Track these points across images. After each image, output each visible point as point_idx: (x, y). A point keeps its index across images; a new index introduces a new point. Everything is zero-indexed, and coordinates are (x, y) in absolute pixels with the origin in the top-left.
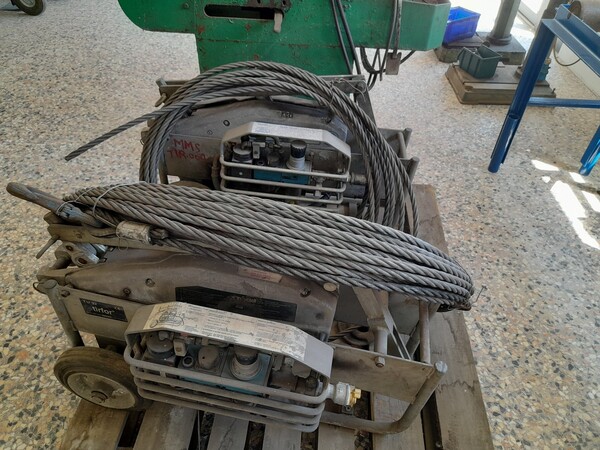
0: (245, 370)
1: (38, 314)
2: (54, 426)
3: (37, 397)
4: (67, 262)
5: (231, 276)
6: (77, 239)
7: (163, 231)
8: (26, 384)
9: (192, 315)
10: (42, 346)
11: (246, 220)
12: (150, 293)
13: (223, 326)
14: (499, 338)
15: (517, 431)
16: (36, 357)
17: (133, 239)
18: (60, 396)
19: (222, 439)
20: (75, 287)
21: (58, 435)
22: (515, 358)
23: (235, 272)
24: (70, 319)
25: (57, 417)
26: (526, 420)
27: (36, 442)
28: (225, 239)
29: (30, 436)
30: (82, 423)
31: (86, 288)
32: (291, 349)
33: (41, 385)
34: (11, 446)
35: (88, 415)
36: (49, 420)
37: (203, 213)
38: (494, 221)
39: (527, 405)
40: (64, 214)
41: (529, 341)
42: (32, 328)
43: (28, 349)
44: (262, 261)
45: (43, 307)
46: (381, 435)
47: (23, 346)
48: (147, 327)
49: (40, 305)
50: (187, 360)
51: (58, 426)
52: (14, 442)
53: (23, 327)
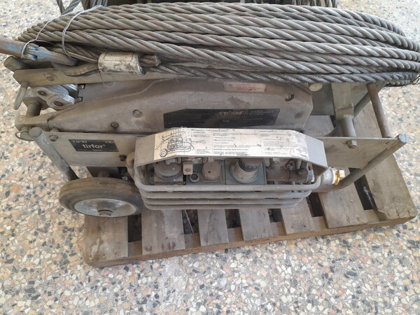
0: (248, 176)
1: (14, 153)
2: (67, 236)
3: (43, 218)
4: (38, 107)
5: (219, 94)
6: (48, 82)
7: (155, 57)
8: (29, 210)
9: (199, 139)
10: (29, 178)
11: (246, 28)
12: (138, 123)
13: (231, 143)
14: (386, 103)
15: (410, 168)
16: (28, 188)
17: (121, 71)
18: (62, 213)
19: (208, 221)
20: (61, 130)
21: (72, 241)
22: (399, 116)
23: (221, 88)
24: (62, 158)
25: (65, 230)
26: (414, 160)
27: (58, 251)
28: (229, 54)
29: (51, 247)
30: (93, 232)
31: (71, 129)
32: (298, 152)
33: (42, 209)
34: (39, 257)
35: (95, 226)
36: (61, 232)
37: (197, 29)
38: (366, 8)
39: (414, 149)
40: (30, 57)
41: (407, 101)
42: (14, 166)
43: (19, 183)
44: (267, 72)
45: (15, 146)
46: (325, 193)
47: (13, 181)
48: (157, 157)
49: (12, 145)
50: (194, 176)
51: (70, 235)
52: (40, 253)
53: (6, 167)
